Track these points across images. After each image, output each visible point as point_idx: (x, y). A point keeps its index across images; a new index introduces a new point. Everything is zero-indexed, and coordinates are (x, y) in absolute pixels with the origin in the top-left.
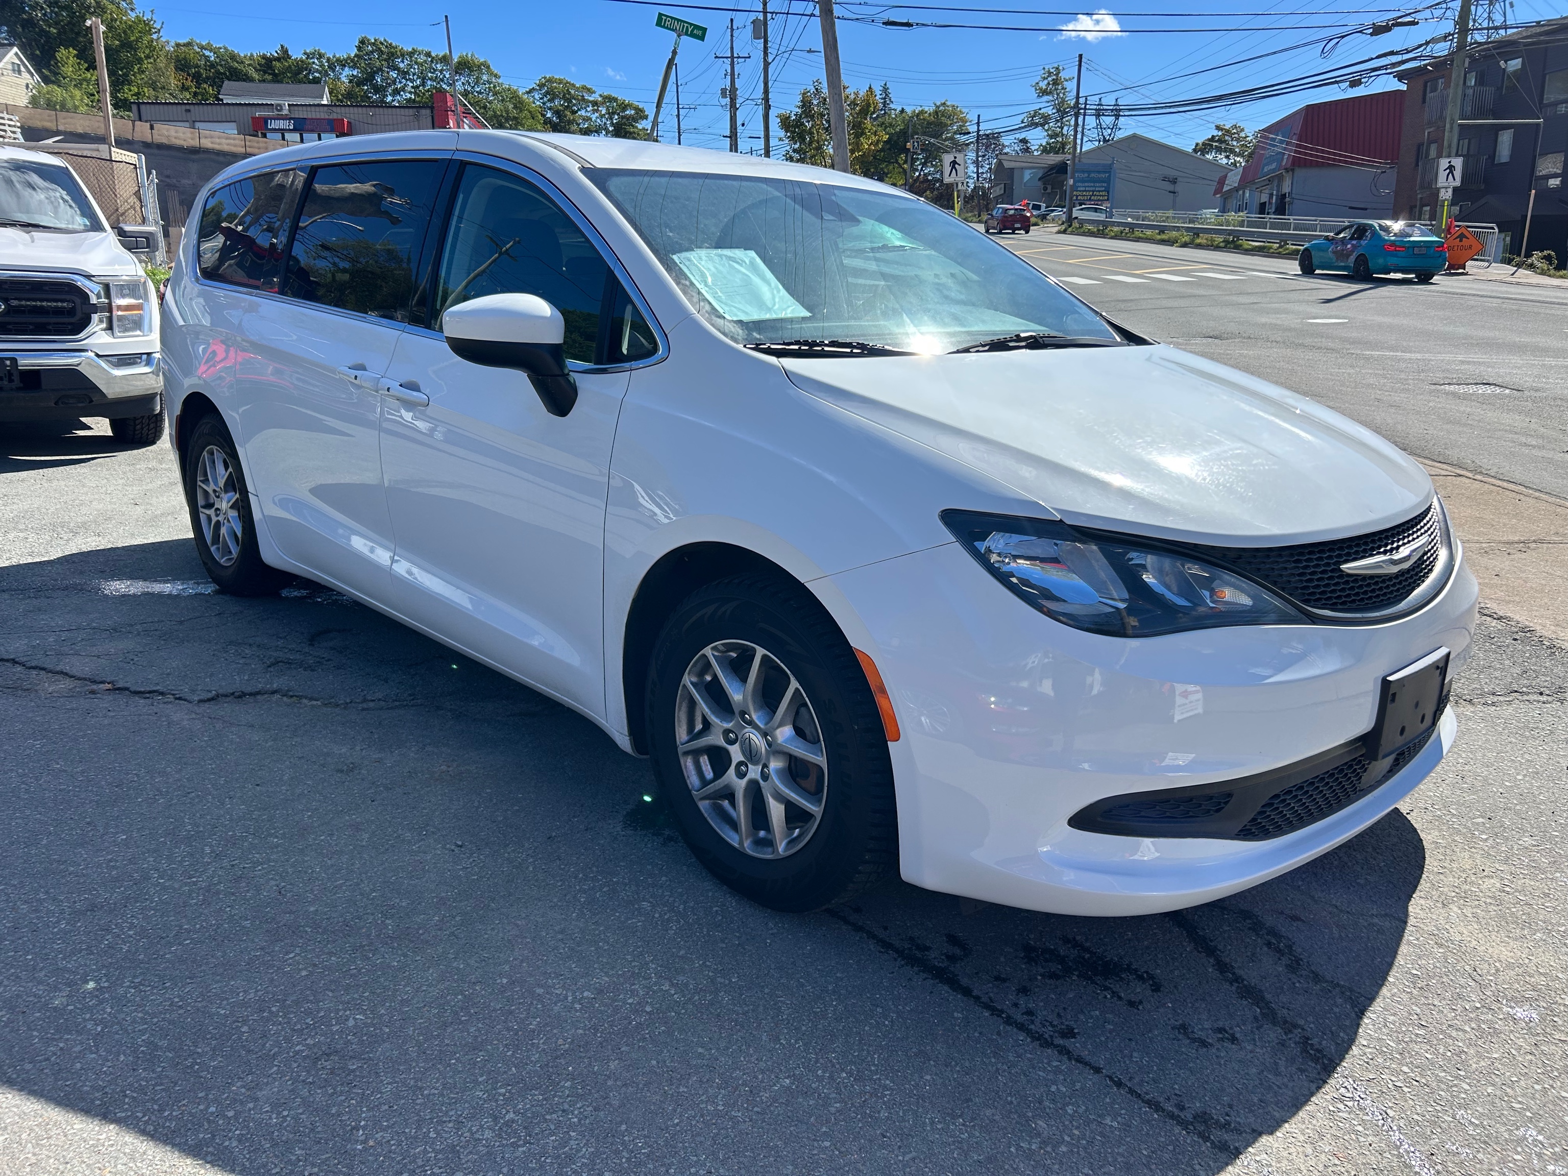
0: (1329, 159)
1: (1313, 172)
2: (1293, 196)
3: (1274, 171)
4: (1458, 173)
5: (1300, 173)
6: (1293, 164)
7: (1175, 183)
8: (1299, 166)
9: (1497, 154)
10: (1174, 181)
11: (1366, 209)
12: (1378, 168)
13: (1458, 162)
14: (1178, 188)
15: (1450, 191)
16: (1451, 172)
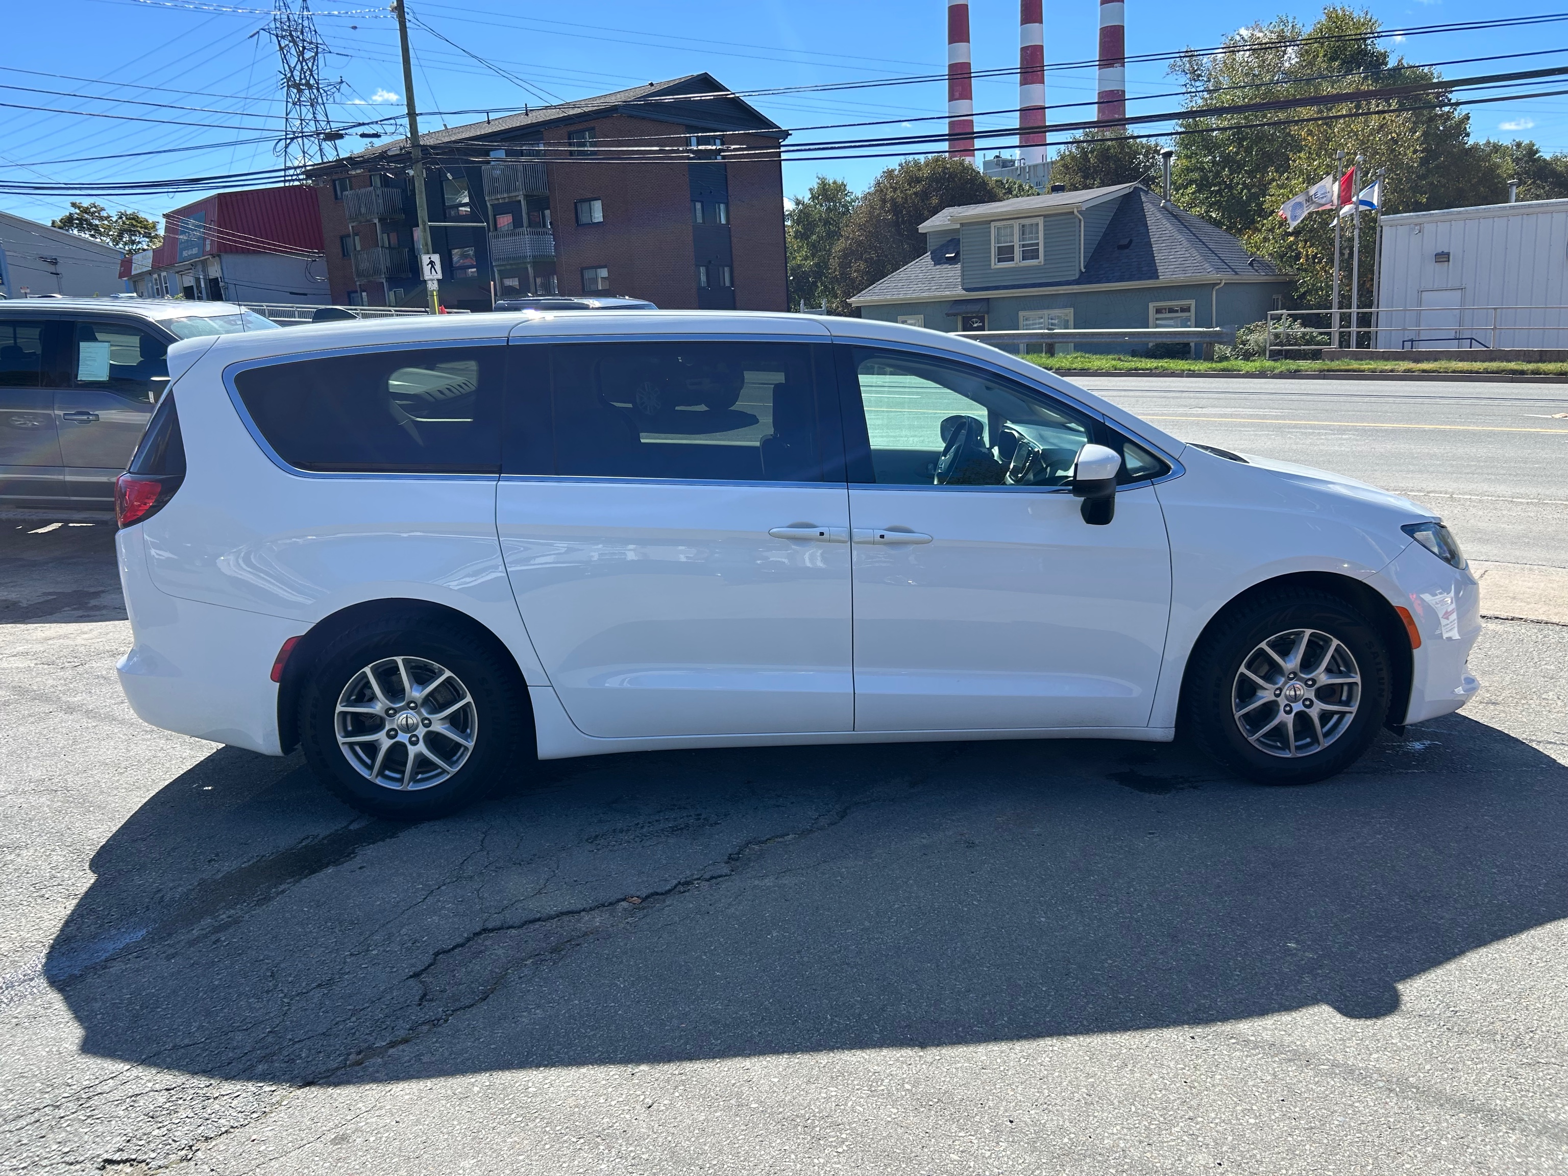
0: (259, 247)
1: (240, 259)
2: (226, 280)
3: (196, 256)
4: (438, 266)
5: (228, 259)
6: (220, 250)
7: (56, 263)
8: (226, 252)
9: (416, 246)
10: (54, 262)
11: (305, 295)
12: (308, 256)
13: (436, 258)
14: (59, 269)
15: (436, 282)
16: (433, 266)
